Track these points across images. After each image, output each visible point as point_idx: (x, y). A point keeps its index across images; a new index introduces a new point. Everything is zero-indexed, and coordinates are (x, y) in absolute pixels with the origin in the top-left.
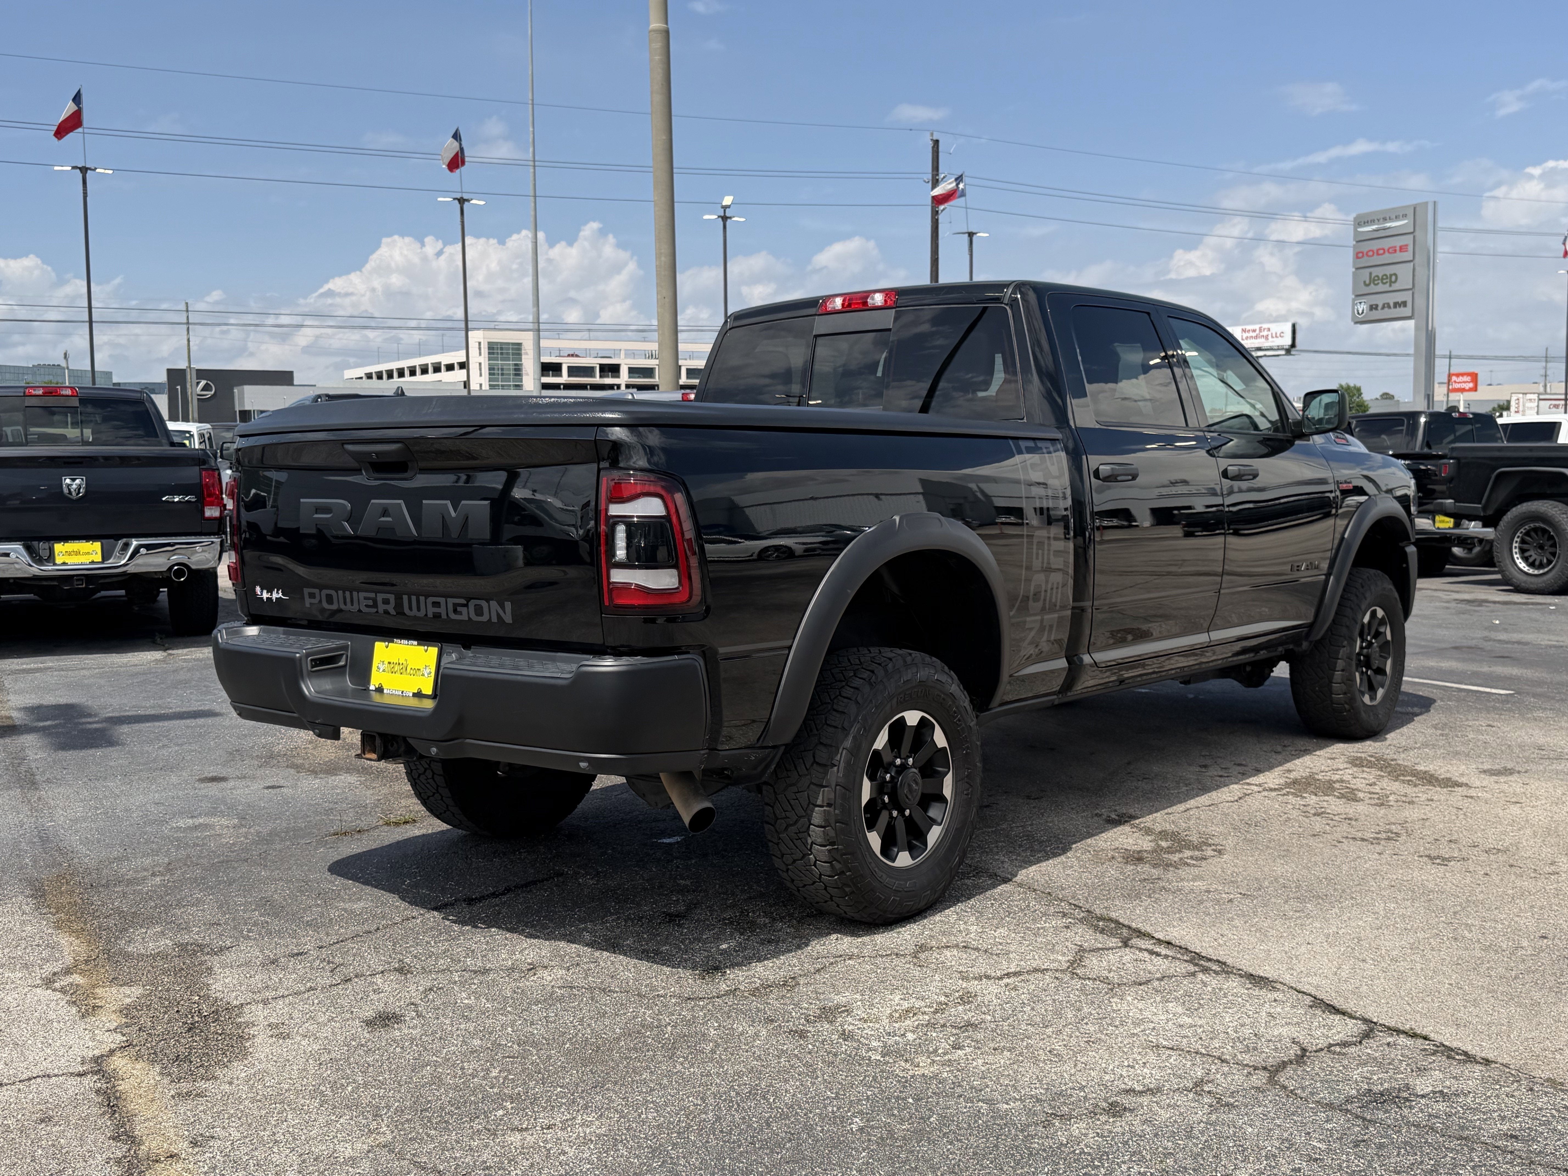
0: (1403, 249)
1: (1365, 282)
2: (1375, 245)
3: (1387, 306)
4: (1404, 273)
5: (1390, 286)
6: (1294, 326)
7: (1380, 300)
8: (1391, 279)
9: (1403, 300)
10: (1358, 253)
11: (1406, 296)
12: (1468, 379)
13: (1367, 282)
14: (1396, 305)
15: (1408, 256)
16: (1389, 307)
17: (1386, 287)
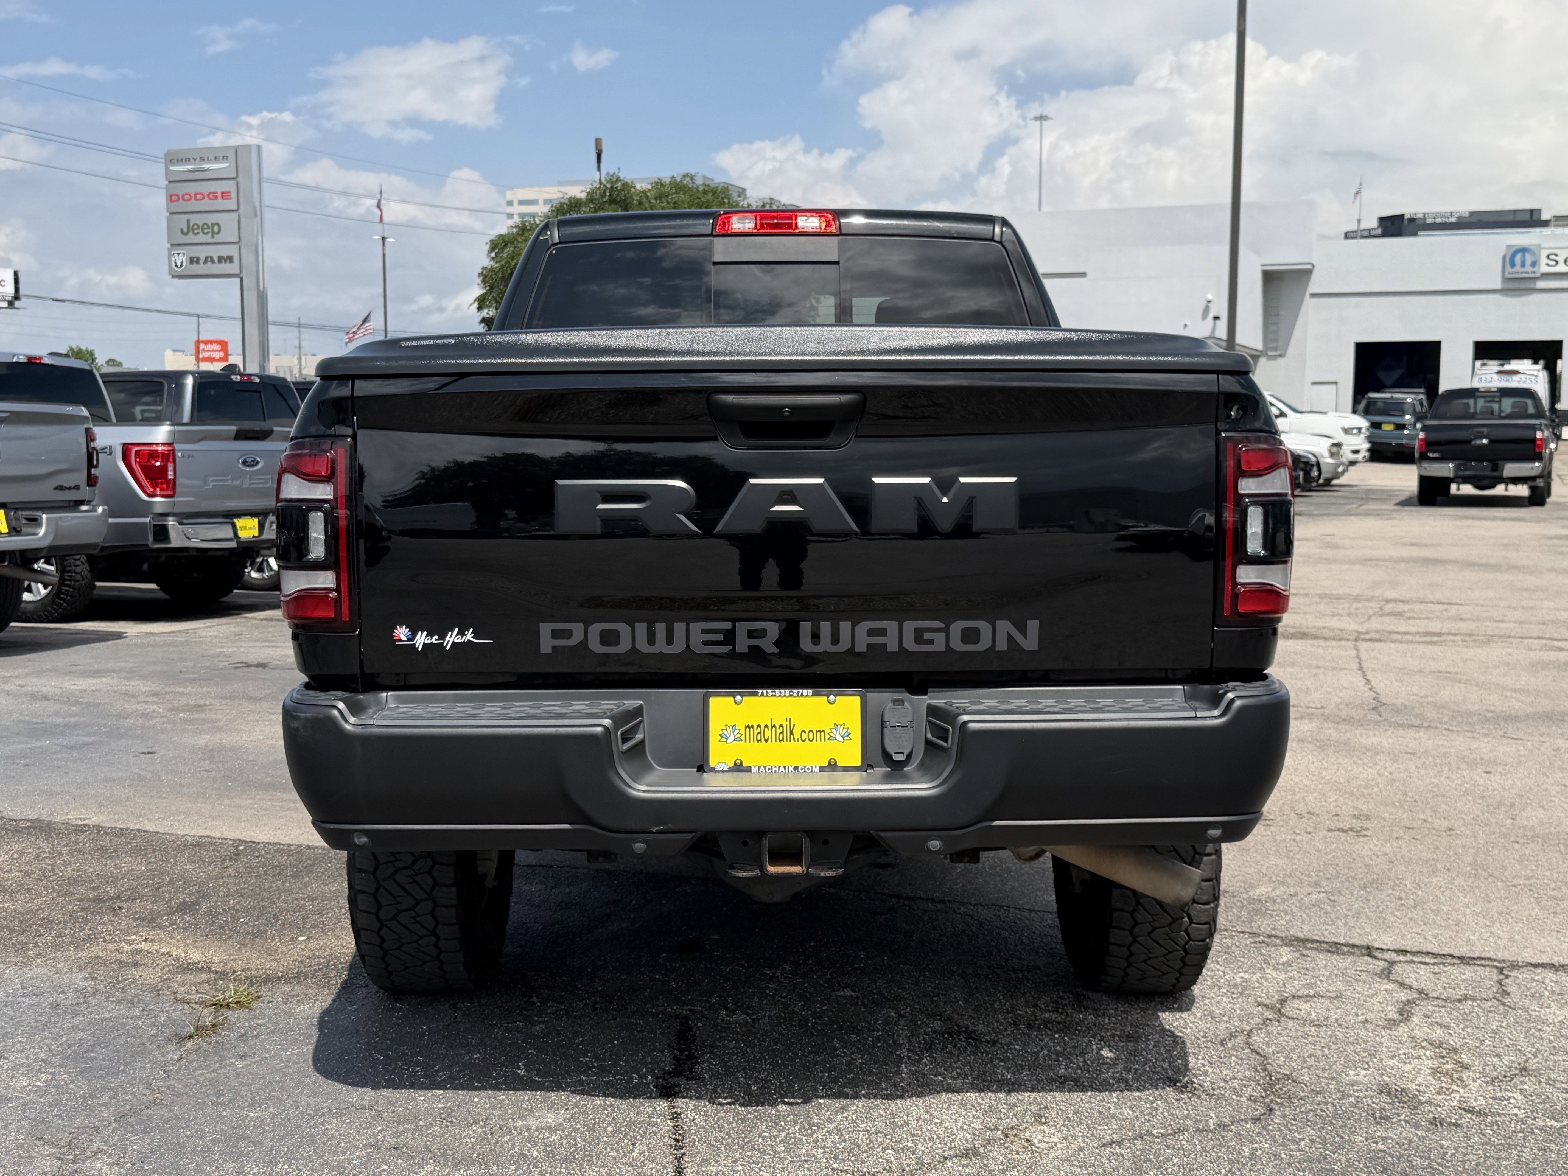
0: (225, 195)
1: (182, 230)
2: (192, 188)
3: (209, 259)
4: (228, 222)
5: (213, 237)
6: (16, 274)
7: (202, 252)
8: (214, 229)
9: (230, 254)
10: (171, 196)
11: (232, 251)
12: (218, 347)
13: (185, 230)
14: (221, 259)
15: (231, 204)
16: (213, 261)
17: (208, 238)
